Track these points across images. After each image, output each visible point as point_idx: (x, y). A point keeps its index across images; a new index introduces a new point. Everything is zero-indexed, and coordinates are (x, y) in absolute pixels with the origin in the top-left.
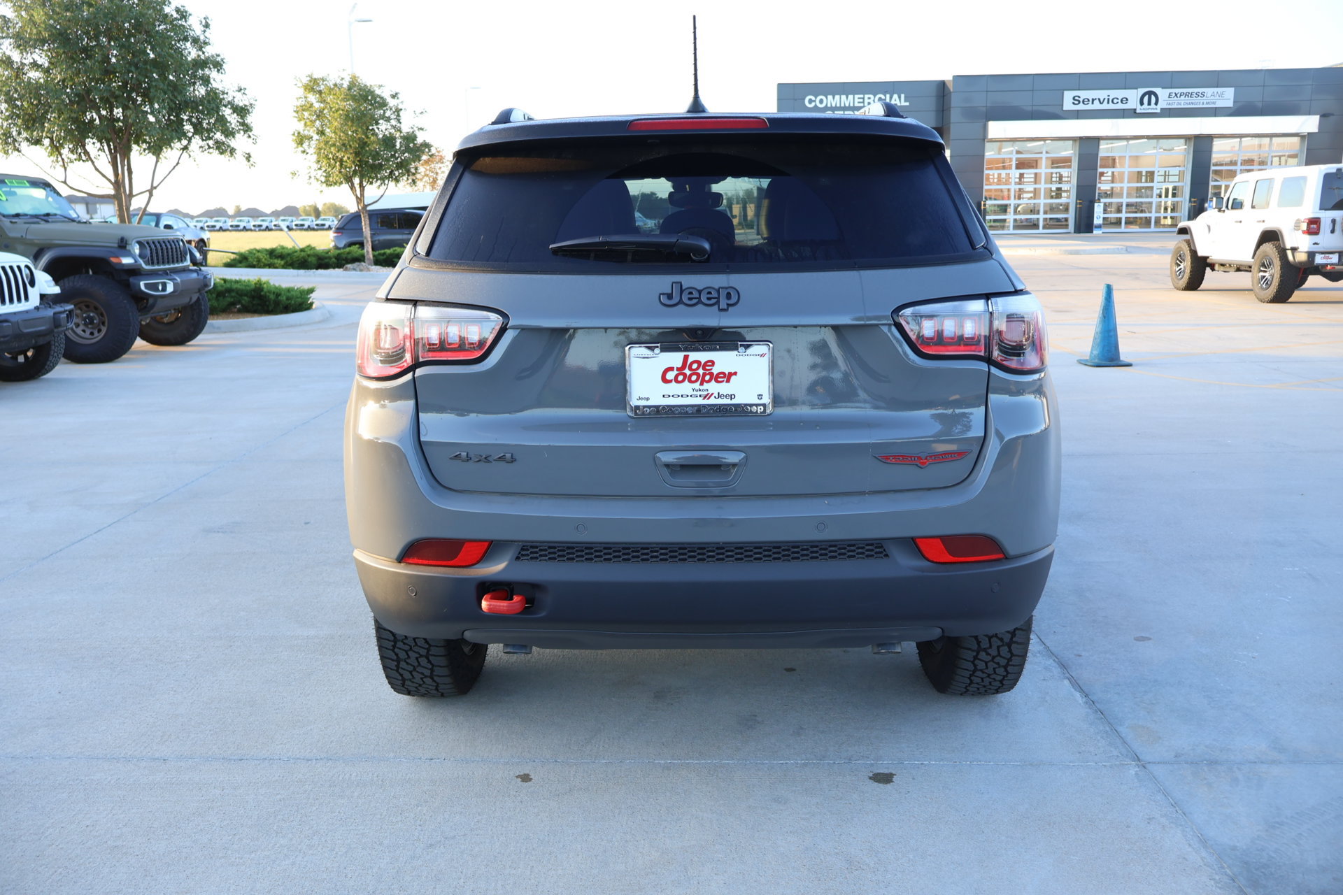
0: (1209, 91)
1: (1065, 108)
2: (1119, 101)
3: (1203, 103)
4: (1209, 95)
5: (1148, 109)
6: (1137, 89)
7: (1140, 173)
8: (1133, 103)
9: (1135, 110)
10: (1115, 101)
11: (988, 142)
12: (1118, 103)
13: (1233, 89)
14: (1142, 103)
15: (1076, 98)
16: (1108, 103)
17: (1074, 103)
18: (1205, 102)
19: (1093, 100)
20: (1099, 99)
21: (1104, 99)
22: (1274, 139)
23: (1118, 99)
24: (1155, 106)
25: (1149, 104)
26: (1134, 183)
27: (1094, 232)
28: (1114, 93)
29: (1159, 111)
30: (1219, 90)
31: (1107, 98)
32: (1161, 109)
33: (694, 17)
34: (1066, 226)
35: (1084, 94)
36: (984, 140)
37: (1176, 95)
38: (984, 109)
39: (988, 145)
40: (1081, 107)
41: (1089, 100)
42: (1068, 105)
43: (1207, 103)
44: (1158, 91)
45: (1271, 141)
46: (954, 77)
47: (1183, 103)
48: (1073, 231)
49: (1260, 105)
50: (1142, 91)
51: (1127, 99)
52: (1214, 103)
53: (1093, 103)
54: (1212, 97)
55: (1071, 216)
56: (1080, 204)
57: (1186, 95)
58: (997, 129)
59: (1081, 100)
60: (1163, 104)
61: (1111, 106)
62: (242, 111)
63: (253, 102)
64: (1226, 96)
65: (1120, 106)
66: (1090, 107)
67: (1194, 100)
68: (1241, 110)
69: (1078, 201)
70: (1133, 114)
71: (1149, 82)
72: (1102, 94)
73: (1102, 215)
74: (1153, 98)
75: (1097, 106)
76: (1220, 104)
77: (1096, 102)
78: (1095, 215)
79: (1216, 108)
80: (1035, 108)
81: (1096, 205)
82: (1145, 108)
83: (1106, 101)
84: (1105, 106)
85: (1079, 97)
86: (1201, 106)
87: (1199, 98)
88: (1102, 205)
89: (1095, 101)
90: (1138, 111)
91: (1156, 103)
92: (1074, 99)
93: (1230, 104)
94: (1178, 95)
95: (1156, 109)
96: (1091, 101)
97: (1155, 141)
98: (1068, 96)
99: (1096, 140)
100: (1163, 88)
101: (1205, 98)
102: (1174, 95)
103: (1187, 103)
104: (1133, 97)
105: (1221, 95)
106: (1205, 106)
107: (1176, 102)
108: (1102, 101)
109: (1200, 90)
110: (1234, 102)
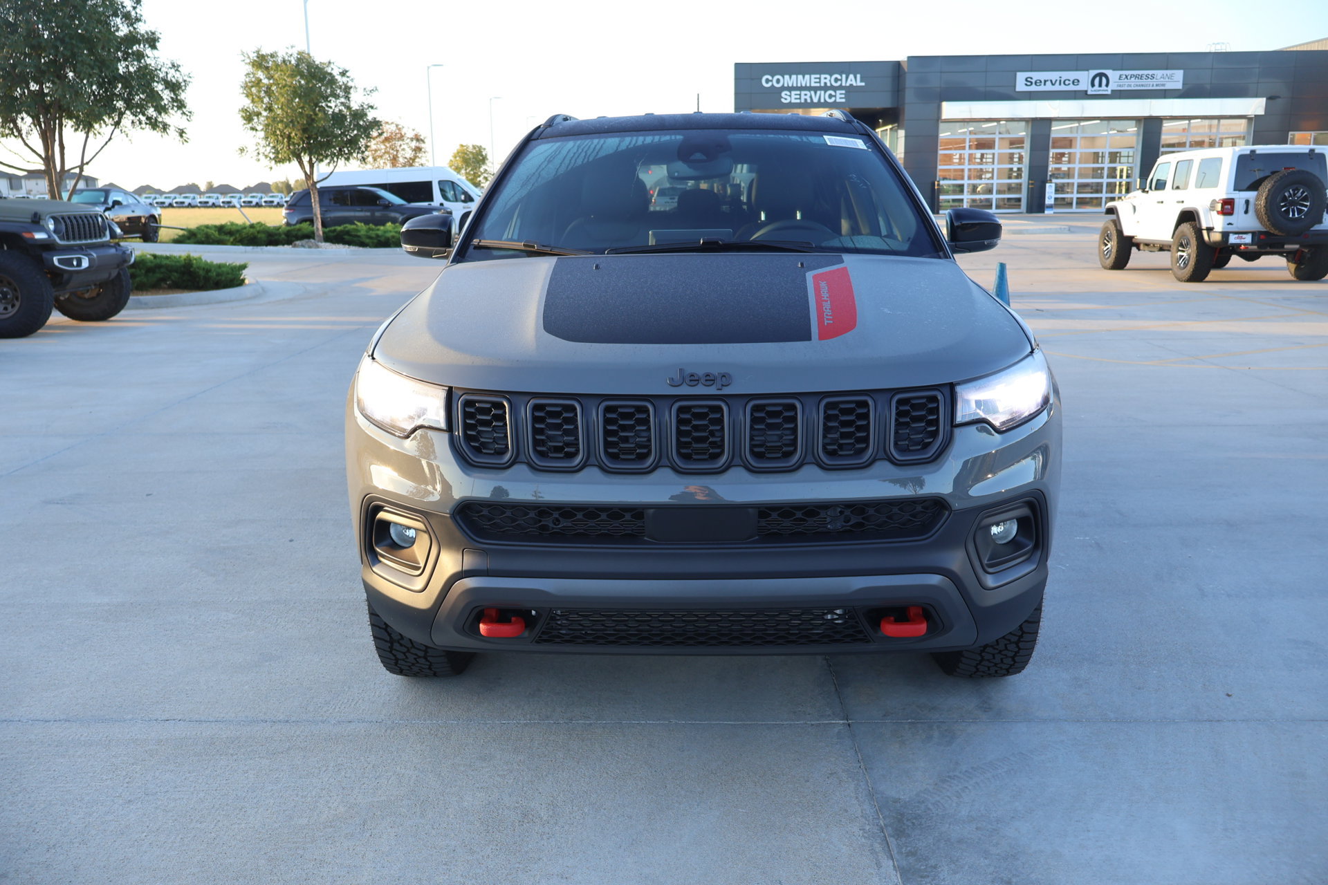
0: (1158, 73)
1: (1018, 89)
2: (1071, 82)
3: (1153, 86)
4: (1158, 77)
5: (1099, 90)
6: (1088, 70)
7: (1096, 154)
8: (1084, 85)
9: (1086, 91)
10: (1067, 82)
11: (942, 122)
12: (1069, 84)
13: (1181, 72)
14: (1093, 85)
15: (1029, 79)
16: (1060, 84)
17: (1026, 85)
18: (1155, 84)
19: (1045, 81)
20: (1051, 81)
21: (1056, 81)
22: (1223, 121)
23: (1069, 80)
24: (1105, 88)
25: (1100, 85)
26: (1090, 163)
27: (1046, 212)
28: (1066, 75)
29: (1109, 93)
30: (1169, 72)
31: (1059, 79)
32: (1112, 91)
34: (1019, 207)
35: (1036, 76)
36: (938, 120)
37: (1126, 77)
38: (937, 89)
39: (942, 126)
40: (1033, 88)
41: (1041, 82)
42: (1021, 86)
43: (1157, 85)
44: (1109, 72)
45: (1219, 122)
46: (909, 57)
47: (1133, 84)
48: (1025, 211)
49: (1208, 87)
50: (1093, 73)
51: (1078, 81)
52: (1163, 85)
53: (1045, 84)
54: (1162, 79)
55: (1023, 195)
56: (1032, 184)
57: (1136, 77)
58: (950, 110)
59: (1033, 81)
60: (1113, 86)
61: (1063, 88)
62: (174, 87)
63: (188, 79)
64: (1175, 79)
65: (1072, 88)
66: (1042, 88)
67: (1144, 82)
68: (1190, 92)
69: (1030, 182)
70: (1084, 95)
71: (1099, 63)
72: (1054, 75)
73: (1054, 196)
74: (1104, 80)
75: (1049, 87)
76: (1169, 86)
77: (1048, 83)
78: (1047, 195)
79: (1165, 90)
80: (988, 89)
81: (1048, 185)
82: (1096, 90)
83: (1058, 82)
84: (1057, 88)
85: (1031, 78)
86: (1151, 88)
87: (1149, 80)
88: (1053, 185)
89: (1047, 83)
90: (1089, 93)
91: (1107, 85)
92: (1026, 80)
93: (1179, 86)
94: (1129, 77)
95: (1107, 90)
96: (1043, 82)
97: (1106, 122)
98: (1021, 77)
99: (1049, 121)
100: (1114, 70)
101: (1154, 80)
102: (1124, 77)
103: (1137, 85)
104: (1084, 78)
105: (1170, 77)
106: (1155, 88)
107: (1127, 84)
108: (1054, 82)
109: (1150, 72)
110: (1183, 84)
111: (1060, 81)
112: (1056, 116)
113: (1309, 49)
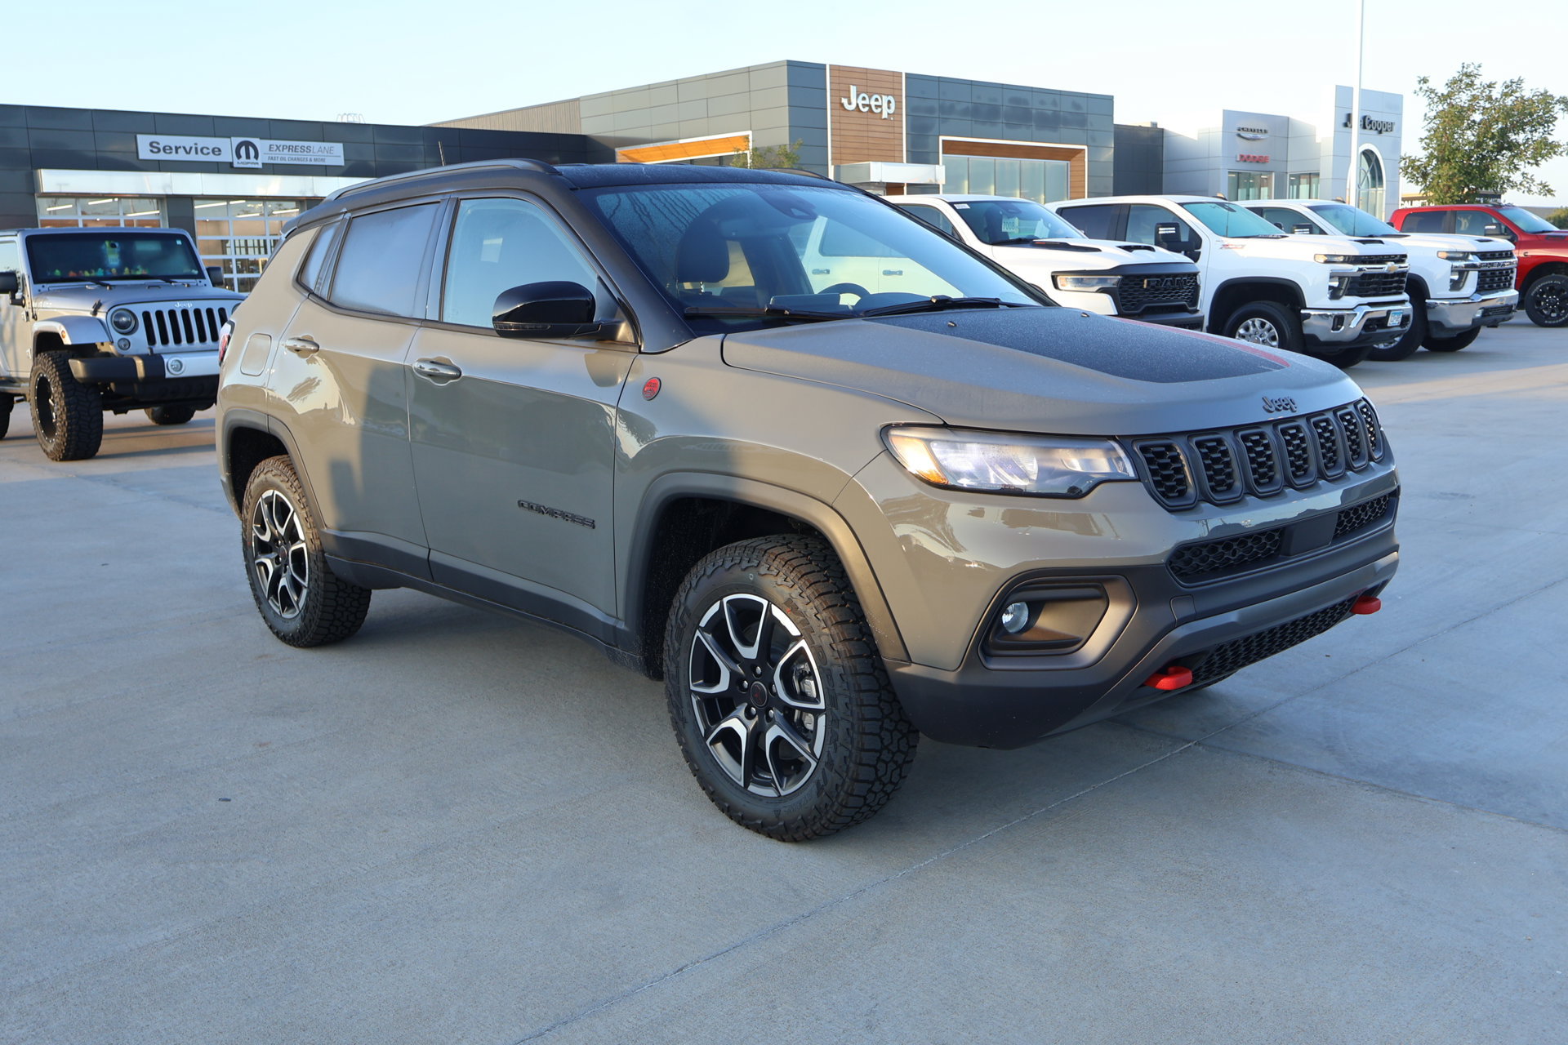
0: (316, 146)
1: (142, 156)
2: (210, 151)
3: (311, 160)
4: (316, 150)
5: (248, 163)
6: (230, 137)
8: (227, 156)
9: (231, 164)
10: (205, 151)
11: (39, 197)
12: (208, 153)
13: (341, 145)
14: (239, 156)
15: (155, 145)
16: (197, 153)
17: (152, 151)
18: (313, 158)
19: (177, 149)
20: (184, 148)
21: (191, 148)
23: (208, 149)
24: (255, 161)
25: (248, 157)
28: (203, 141)
30: (327, 145)
31: (194, 147)
32: (263, 164)
35: (164, 140)
36: (33, 195)
37: (278, 148)
38: (28, 152)
39: (41, 203)
40: (162, 156)
41: (171, 148)
42: (145, 153)
43: (315, 160)
44: (256, 141)
47: (286, 157)
49: (373, 164)
50: (237, 140)
51: (220, 150)
52: (323, 160)
53: (177, 152)
54: (320, 153)
57: (289, 148)
58: (51, 180)
59: (161, 147)
60: (263, 159)
61: (201, 158)
64: (335, 154)
65: (212, 158)
66: (173, 157)
67: (299, 155)
68: (352, 169)
70: (228, 168)
71: (242, 129)
72: (187, 141)
74: (251, 150)
75: (182, 156)
76: (329, 161)
77: (181, 151)
79: (326, 166)
80: (99, 155)
82: (240, 163)
83: (193, 150)
84: (193, 157)
85: (158, 143)
86: (308, 163)
87: (305, 153)
89: (179, 150)
90: (235, 165)
91: (256, 157)
92: (151, 144)
93: (341, 162)
94: (281, 148)
95: (257, 163)
96: (174, 148)
97: (261, 202)
98: (144, 141)
99: (191, 198)
100: (261, 138)
101: (311, 153)
102: (275, 148)
103: (292, 159)
104: (226, 148)
105: (330, 150)
106: (313, 163)
107: (280, 156)
108: (188, 150)
109: (306, 144)
110: (345, 160)
111: (196, 149)
112: (200, 193)
113: (464, 127)
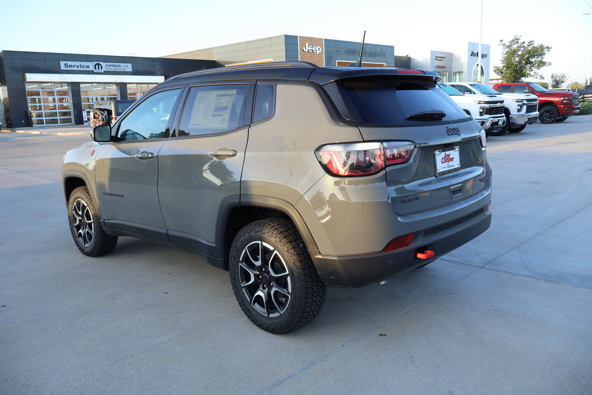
0: (122, 65)
1: (62, 69)
2: (86, 67)
3: (120, 70)
4: (122, 66)
5: (99, 71)
6: (92, 62)
8: (91, 68)
9: (93, 71)
10: (84, 67)
11: (26, 83)
12: (85, 67)
13: (131, 64)
14: (95, 68)
15: (66, 65)
16: (81, 67)
17: (65, 67)
18: (121, 69)
19: (74, 66)
20: (77, 66)
21: (79, 66)
22: (149, 85)
23: (85, 66)
24: (101, 70)
25: (99, 68)
27: (85, 124)
28: (83, 63)
29: (103, 72)
30: (126, 64)
32: (104, 71)
33: (365, 31)
34: (71, 122)
35: (69, 63)
36: (24, 82)
37: (109, 65)
38: (22, 68)
39: (26, 85)
40: (69, 69)
41: (72, 66)
42: (63, 67)
43: (122, 70)
44: (101, 63)
45: (148, 85)
46: (3, 51)
47: (112, 69)
48: (74, 124)
49: (142, 71)
50: (95, 63)
51: (89, 66)
52: (125, 70)
53: (74, 67)
54: (123, 67)
55: (72, 117)
56: (76, 112)
57: (113, 66)
58: (30, 77)
59: (68, 65)
60: (104, 69)
61: (82, 69)
64: (129, 67)
65: (86, 69)
66: (73, 69)
67: (116, 68)
68: (135, 73)
69: (75, 111)
70: (92, 73)
71: (98, 59)
72: (78, 63)
73: (87, 117)
74: (100, 66)
75: (76, 68)
76: (127, 70)
77: (75, 67)
78: (84, 117)
79: (125, 72)
80: (47, 68)
81: (83, 112)
82: (97, 71)
83: (80, 66)
84: (79, 69)
85: (67, 64)
86: (120, 71)
87: (118, 67)
88: (86, 112)
89: (75, 66)
90: (94, 72)
91: (102, 68)
92: (65, 64)
93: (131, 70)
94: (110, 66)
95: (102, 71)
96: (73, 66)
97: (103, 85)
98: (62, 63)
99: (78, 84)
100: (103, 62)
101: (120, 67)
102: (108, 65)
103: (114, 69)
104: (91, 65)
105: (127, 66)
106: (121, 71)
107: (110, 68)
108: (78, 66)
109: (119, 64)
110: (132, 69)
111: (81, 66)
112: (82, 81)
113: (172, 58)
